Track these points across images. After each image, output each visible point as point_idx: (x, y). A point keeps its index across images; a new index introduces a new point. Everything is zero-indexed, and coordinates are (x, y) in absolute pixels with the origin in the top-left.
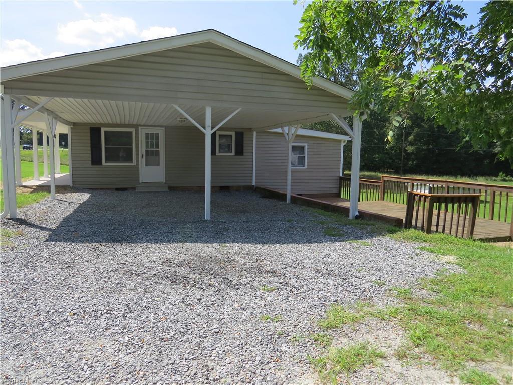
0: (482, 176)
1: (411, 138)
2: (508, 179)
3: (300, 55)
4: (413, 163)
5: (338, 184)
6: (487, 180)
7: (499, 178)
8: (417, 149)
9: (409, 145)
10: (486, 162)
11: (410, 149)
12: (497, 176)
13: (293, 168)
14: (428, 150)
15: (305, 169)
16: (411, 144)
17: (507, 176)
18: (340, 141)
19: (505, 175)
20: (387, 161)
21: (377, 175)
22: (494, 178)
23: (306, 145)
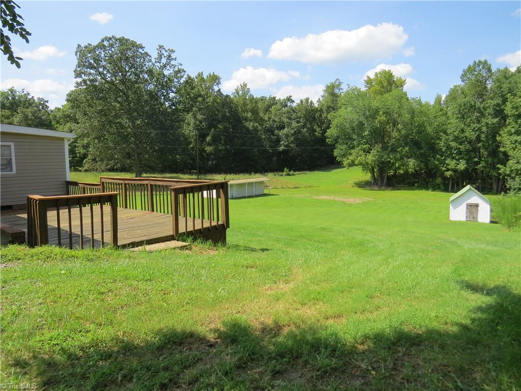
0: (272, 171)
1: (208, 139)
2: (291, 173)
3: (79, 46)
4: (212, 162)
5: (65, 189)
6: (275, 175)
7: (284, 173)
8: (215, 149)
9: (207, 146)
10: (275, 159)
11: (209, 149)
12: (283, 171)
13: (3, 173)
14: (226, 149)
15: (13, 174)
16: (209, 145)
17: (290, 171)
18: (62, 139)
19: (288, 170)
20: (188, 161)
21: (179, 176)
22: (280, 173)
23: (12, 144)
